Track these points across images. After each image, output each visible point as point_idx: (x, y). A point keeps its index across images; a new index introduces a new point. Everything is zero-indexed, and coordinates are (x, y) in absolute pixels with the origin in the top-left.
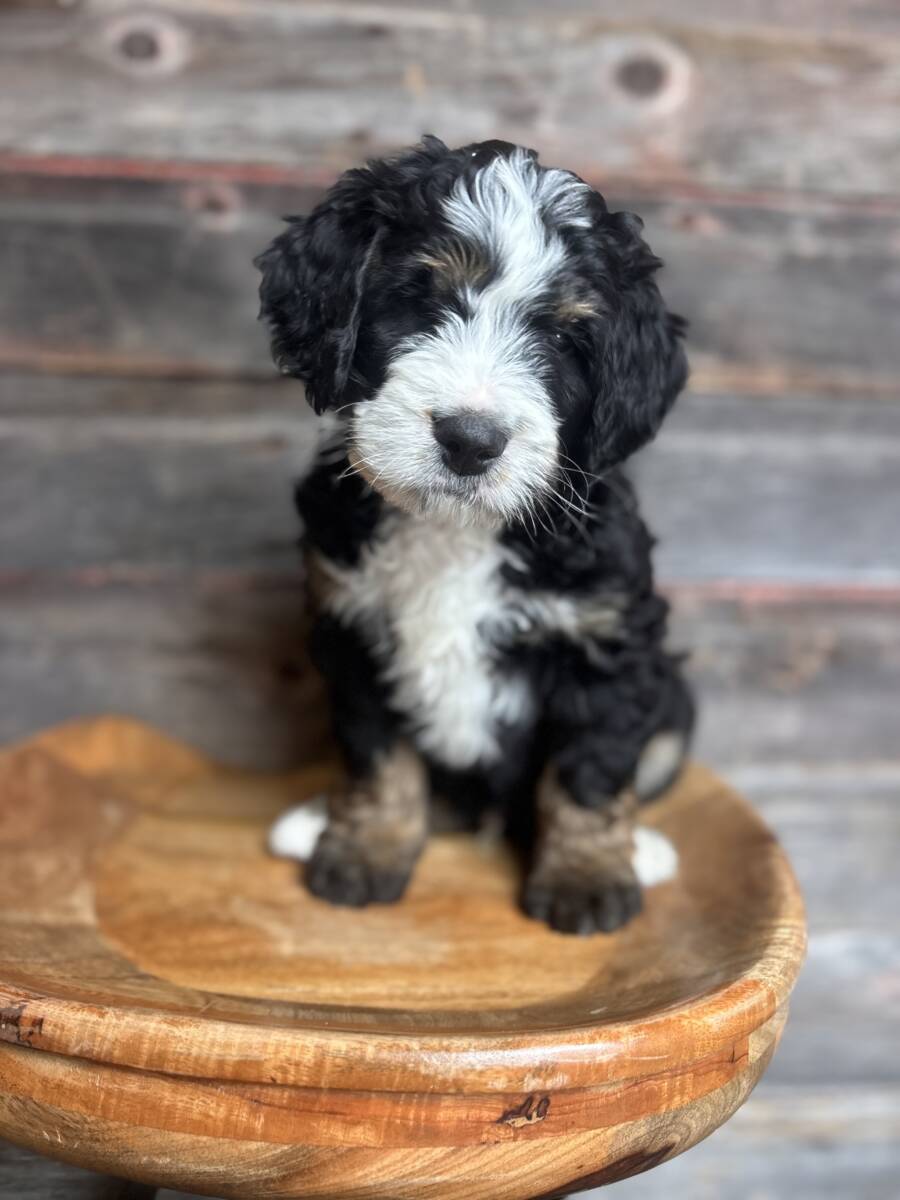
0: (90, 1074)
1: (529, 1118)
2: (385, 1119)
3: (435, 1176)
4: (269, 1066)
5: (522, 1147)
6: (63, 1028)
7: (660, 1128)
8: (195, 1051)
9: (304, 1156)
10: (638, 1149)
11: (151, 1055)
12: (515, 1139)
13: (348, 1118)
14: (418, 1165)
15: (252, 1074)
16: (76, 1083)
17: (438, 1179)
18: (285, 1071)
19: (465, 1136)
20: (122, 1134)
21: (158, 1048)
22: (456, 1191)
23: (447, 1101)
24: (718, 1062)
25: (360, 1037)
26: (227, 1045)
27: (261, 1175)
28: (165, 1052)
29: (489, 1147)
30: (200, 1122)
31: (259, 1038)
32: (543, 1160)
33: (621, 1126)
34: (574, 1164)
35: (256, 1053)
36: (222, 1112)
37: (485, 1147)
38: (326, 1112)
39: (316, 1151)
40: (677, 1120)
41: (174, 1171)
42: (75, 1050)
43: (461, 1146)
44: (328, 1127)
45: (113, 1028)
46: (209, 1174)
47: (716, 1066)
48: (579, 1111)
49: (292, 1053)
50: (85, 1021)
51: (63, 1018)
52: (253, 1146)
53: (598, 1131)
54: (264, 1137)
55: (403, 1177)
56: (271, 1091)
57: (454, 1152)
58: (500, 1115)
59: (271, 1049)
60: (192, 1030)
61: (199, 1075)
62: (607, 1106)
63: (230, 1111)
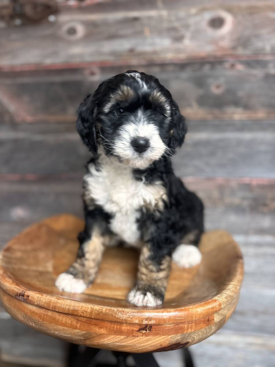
0: (40, 310)
1: (146, 331)
2: (109, 327)
3: (121, 343)
4: (80, 312)
5: (144, 338)
6: (33, 298)
7: (184, 337)
8: (62, 306)
9: (89, 334)
10: (178, 342)
11: (53, 306)
12: (142, 336)
13: (100, 326)
14: (117, 340)
15: (76, 313)
16: (37, 311)
17: (122, 344)
18: (83, 313)
19: (130, 334)
20: (47, 325)
21: (54, 304)
22: (127, 347)
23: (124, 325)
24: (203, 321)
25: (102, 306)
26: (70, 306)
27: (79, 338)
28: (56, 306)
29: (135, 337)
30: (65, 324)
31: (77, 305)
32: (150, 342)
33: (173, 335)
34: (159, 344)
35: (77, 308)
36: (70, 322)
37: (134, 337)
38: (94, 324)
39: (92, 334)
40: (190, 336)
41: (59, 335)
42: (36, 304)
43: (128, 336)
44: (95, 328)
45: (44, 299)
46: (67, 337)
47: (202, 322)
48: (160, 330)
49: (85, 309)
50: (38, 297)
51: (33, 295)
52: (77, 331)
53: (166, 336)
54: (80, 329)
55: (114, 342)
56: (81, 318)
57: (126, 338)
58: (138, 329)
59: (80, 307)
60: (62, 301)
61: (63, 312)
62: (168, 330)
63: (72, 322)
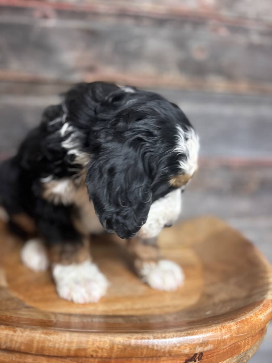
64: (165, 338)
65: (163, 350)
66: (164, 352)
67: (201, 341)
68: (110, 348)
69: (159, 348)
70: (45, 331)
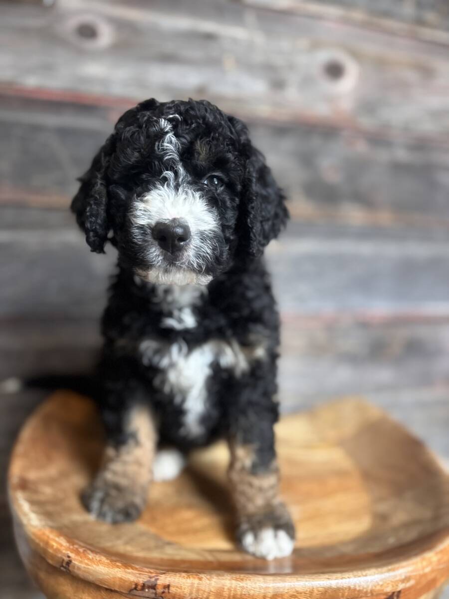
64: (366, 576)
65: (365, 590)
66: (366, 593)
67: (403, 577)
68: (310, 592)
69: (361, 588)
70: (234, 576)
